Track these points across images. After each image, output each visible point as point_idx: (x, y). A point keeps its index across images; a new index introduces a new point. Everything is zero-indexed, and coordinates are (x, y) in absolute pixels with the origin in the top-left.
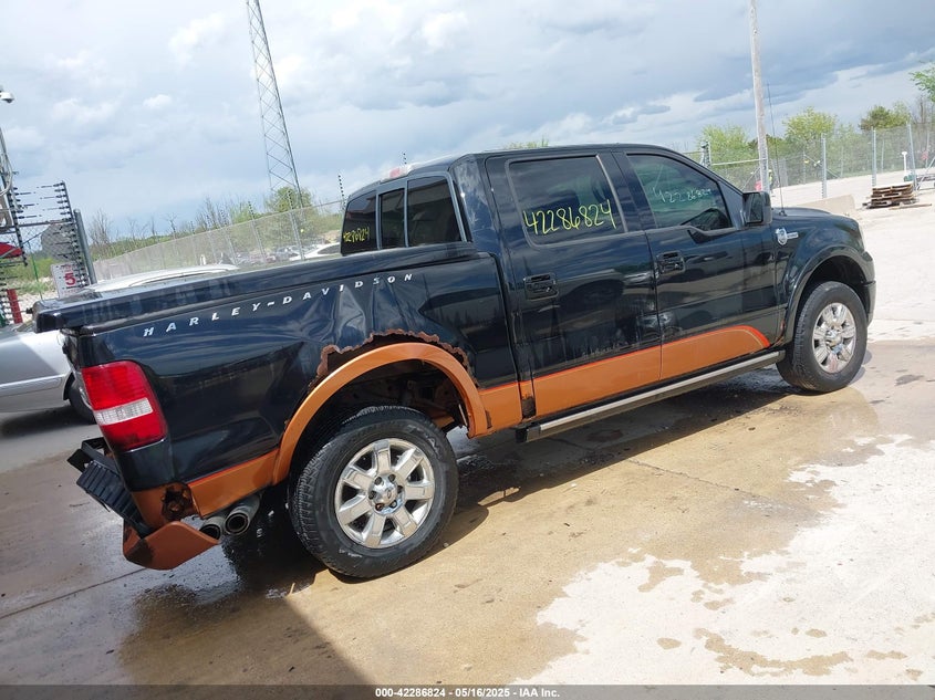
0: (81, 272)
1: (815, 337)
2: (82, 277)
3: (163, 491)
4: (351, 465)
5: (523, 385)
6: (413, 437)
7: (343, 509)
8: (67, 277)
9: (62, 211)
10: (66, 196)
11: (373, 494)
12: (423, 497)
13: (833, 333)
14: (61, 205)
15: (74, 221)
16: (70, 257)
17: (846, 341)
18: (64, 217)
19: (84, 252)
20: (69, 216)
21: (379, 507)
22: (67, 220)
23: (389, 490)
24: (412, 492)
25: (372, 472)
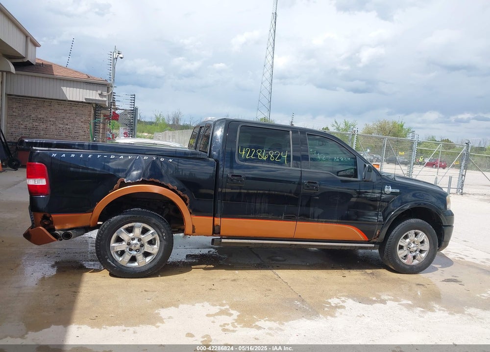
0: (131, 133)
1: (400, 243)
2: (131, 135)
3: (42, 215)
4: (122, 229)
5: (216, 219)
6: (154, 226)
7: (113, 245)
8: (125, 134)
9: (131, 106)
10: (134, 100)
11: (129, 244)
12: (152, 252)
13: (413, 245)
14: (131, 104)
15: (134, 111)
16: (128, 125)
17: (421, 251)
18: (131, 108)
19: (135, 125)
20: (133, 109)
21: (131, 250)
22: (131, 110)
23: (136, 244)
24: (148, 248)
25: (131, 235)
